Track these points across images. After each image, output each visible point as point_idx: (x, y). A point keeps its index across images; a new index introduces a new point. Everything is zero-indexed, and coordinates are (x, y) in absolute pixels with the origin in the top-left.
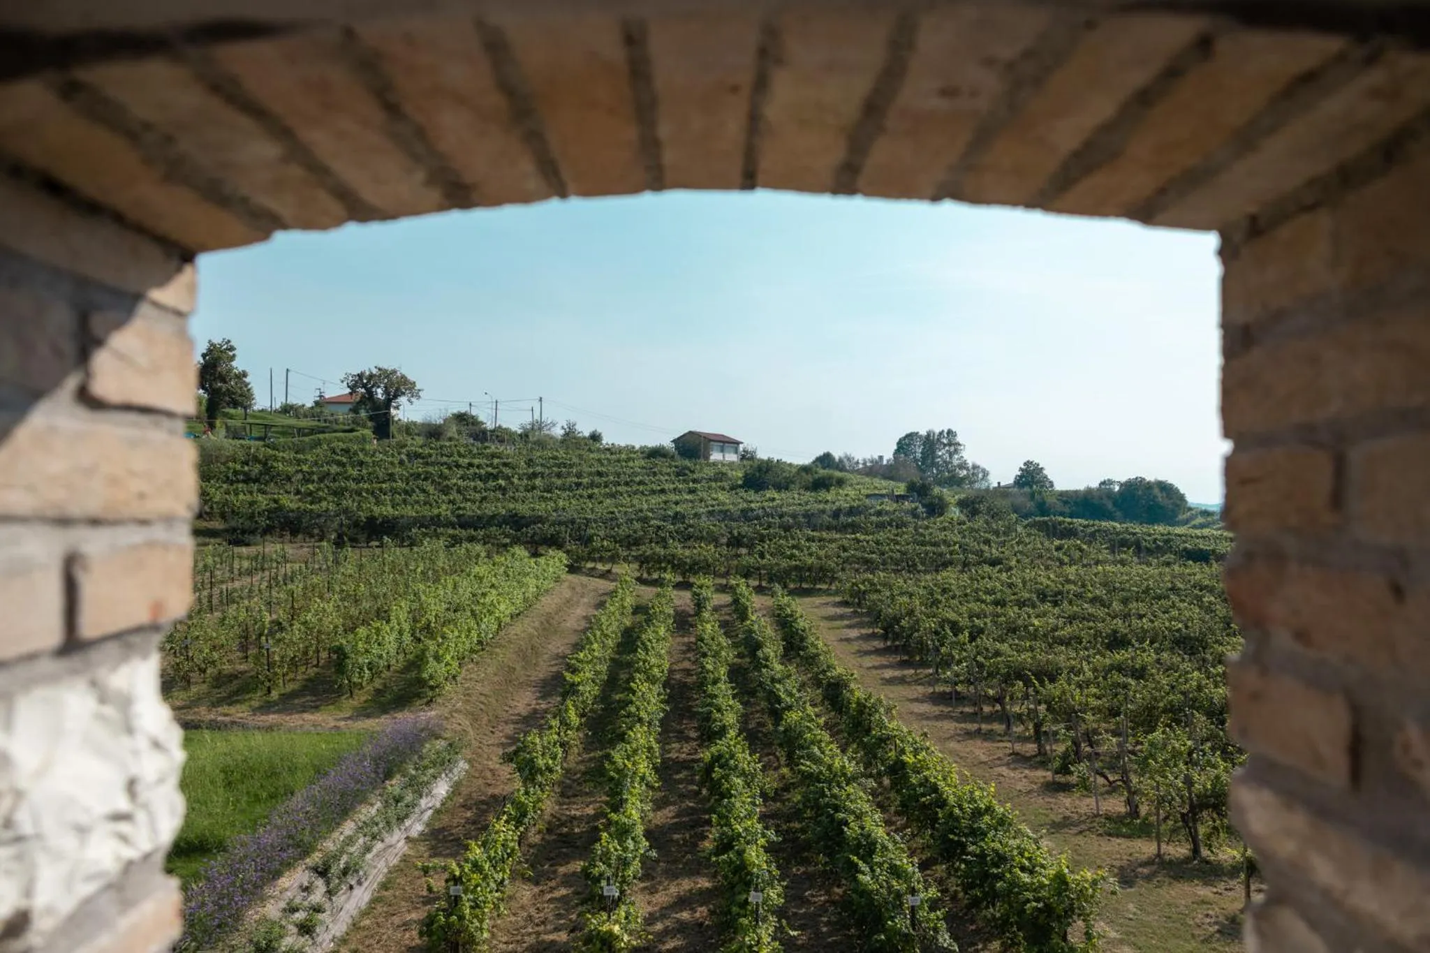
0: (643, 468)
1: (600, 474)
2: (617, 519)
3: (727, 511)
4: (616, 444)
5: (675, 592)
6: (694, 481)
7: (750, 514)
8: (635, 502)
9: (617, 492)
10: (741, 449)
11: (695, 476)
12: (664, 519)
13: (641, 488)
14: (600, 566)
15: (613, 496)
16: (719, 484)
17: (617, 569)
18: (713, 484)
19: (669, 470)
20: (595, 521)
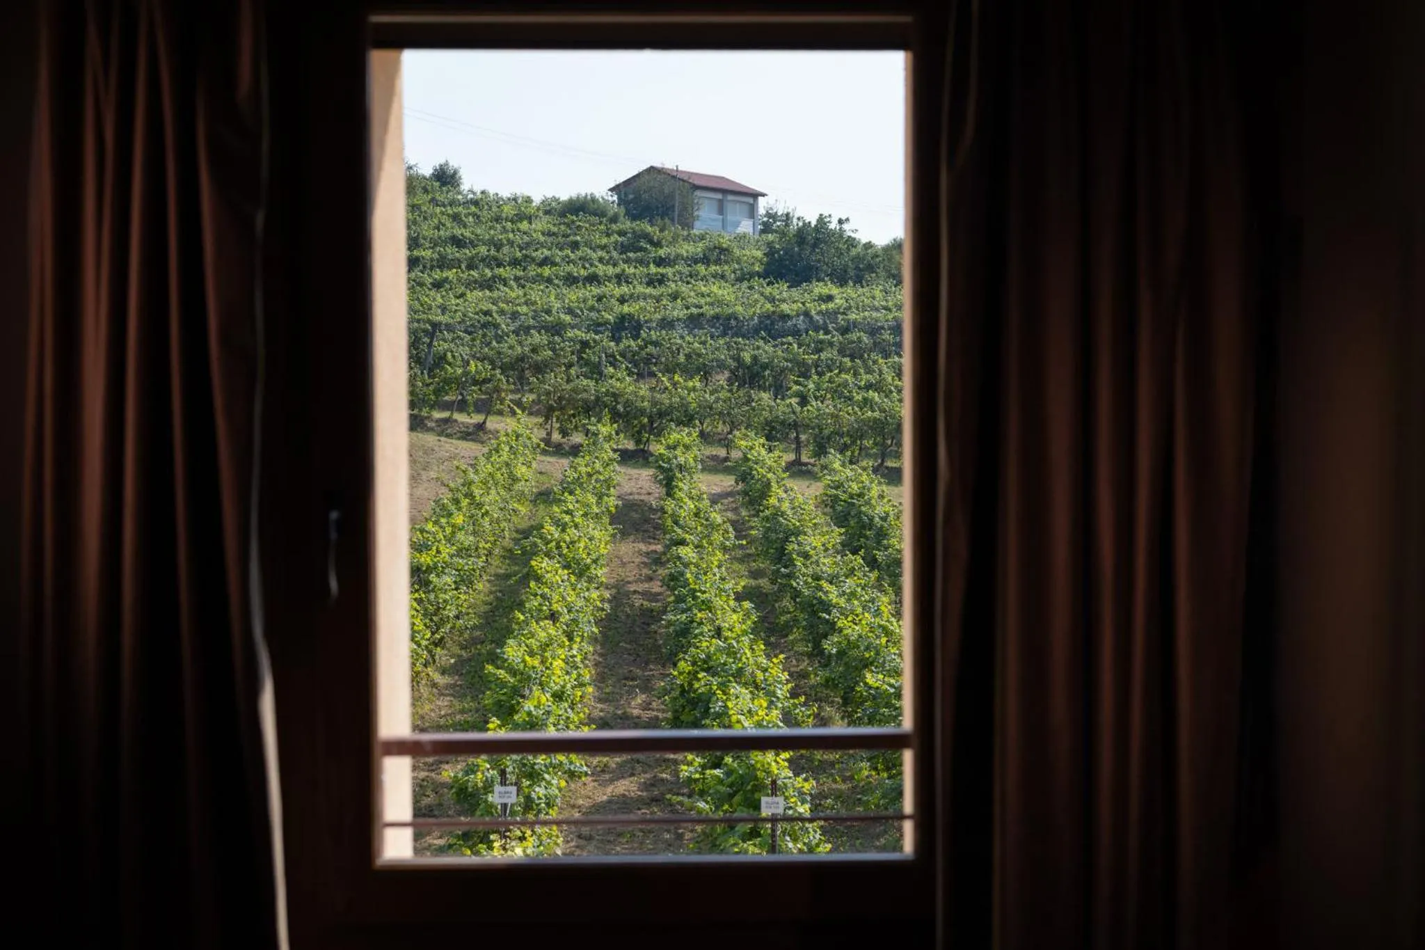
0: (550, 234)
1: (458, 242)
2: (497, 326)
3: (729, 318)
4: (492, 192)
5: (622, 470)
6: (660, 262)
7: (780, 325)
8: (534, 296)
9: (494, 277)
10: (762, 211)
11: (662, 252)
12: (597, 326)
13: (547, 271)
14: (461, 418)
15: (487, 284)
16: (713, 268)
17: (493, 423)
18: (701, 268)
19: (605, 241)
20: (449, 328)
